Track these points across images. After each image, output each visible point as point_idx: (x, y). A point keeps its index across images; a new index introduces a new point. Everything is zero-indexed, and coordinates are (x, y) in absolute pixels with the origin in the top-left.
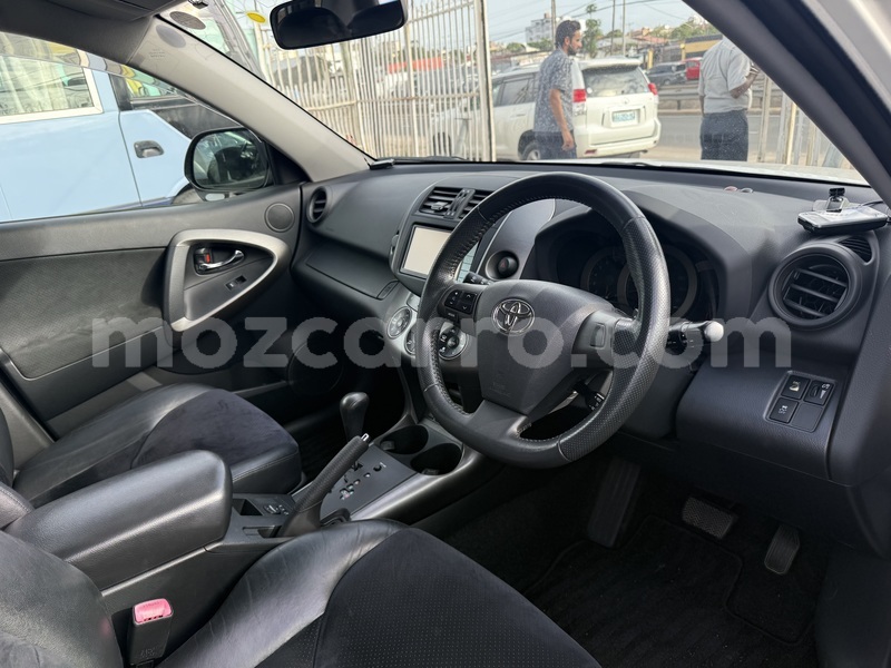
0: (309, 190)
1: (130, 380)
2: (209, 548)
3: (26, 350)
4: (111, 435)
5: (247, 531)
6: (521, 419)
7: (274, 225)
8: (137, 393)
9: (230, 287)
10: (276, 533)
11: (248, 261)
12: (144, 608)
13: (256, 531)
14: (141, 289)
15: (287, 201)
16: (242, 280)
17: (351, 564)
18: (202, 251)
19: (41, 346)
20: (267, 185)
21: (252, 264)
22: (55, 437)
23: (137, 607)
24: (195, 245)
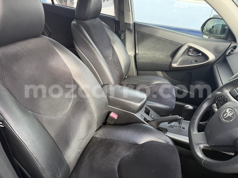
0: (233, 44)
1: (157, 71)
2: (131, 113)
3: (141, 55)
4: (145, 80)
5: (142, 116)
6: (207, 145)
7: (215, 51)
8: (157, 75)
9: (192, 62)
10: (148, 121)
11: (202, 57)
12: (113, 114)
13: (144, 118)
14: (171, 52)
15: (224, 45)
16: (196, 61)
17: (154, 141)
18: (191, 50)
19: (145, 55)
20: (223, 39)
21: (202, 58)
22: (138, 75)
23: (112, 113)
24: (190, 47)
